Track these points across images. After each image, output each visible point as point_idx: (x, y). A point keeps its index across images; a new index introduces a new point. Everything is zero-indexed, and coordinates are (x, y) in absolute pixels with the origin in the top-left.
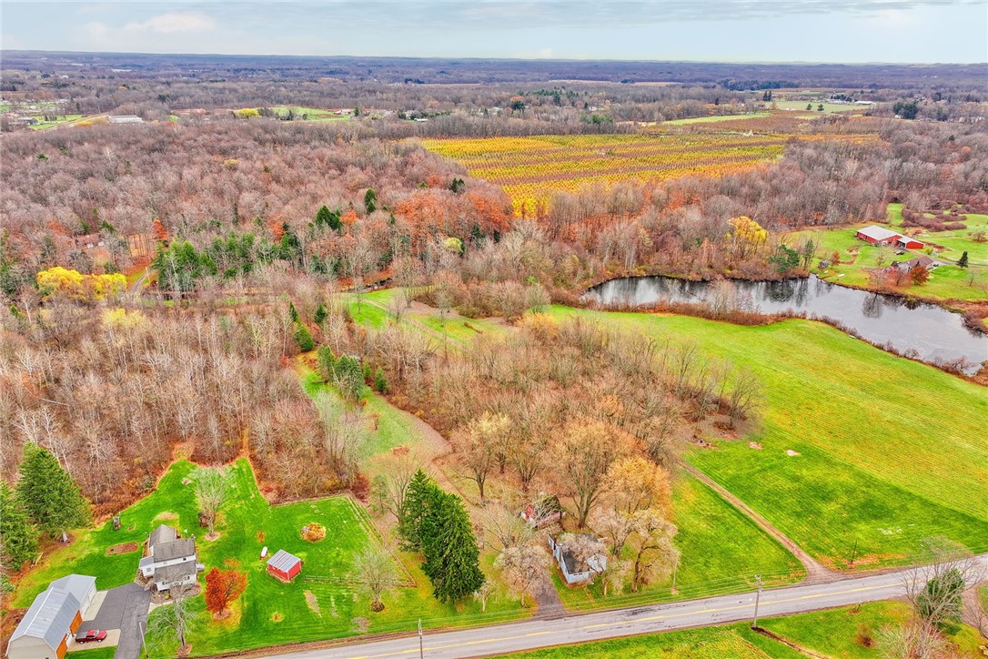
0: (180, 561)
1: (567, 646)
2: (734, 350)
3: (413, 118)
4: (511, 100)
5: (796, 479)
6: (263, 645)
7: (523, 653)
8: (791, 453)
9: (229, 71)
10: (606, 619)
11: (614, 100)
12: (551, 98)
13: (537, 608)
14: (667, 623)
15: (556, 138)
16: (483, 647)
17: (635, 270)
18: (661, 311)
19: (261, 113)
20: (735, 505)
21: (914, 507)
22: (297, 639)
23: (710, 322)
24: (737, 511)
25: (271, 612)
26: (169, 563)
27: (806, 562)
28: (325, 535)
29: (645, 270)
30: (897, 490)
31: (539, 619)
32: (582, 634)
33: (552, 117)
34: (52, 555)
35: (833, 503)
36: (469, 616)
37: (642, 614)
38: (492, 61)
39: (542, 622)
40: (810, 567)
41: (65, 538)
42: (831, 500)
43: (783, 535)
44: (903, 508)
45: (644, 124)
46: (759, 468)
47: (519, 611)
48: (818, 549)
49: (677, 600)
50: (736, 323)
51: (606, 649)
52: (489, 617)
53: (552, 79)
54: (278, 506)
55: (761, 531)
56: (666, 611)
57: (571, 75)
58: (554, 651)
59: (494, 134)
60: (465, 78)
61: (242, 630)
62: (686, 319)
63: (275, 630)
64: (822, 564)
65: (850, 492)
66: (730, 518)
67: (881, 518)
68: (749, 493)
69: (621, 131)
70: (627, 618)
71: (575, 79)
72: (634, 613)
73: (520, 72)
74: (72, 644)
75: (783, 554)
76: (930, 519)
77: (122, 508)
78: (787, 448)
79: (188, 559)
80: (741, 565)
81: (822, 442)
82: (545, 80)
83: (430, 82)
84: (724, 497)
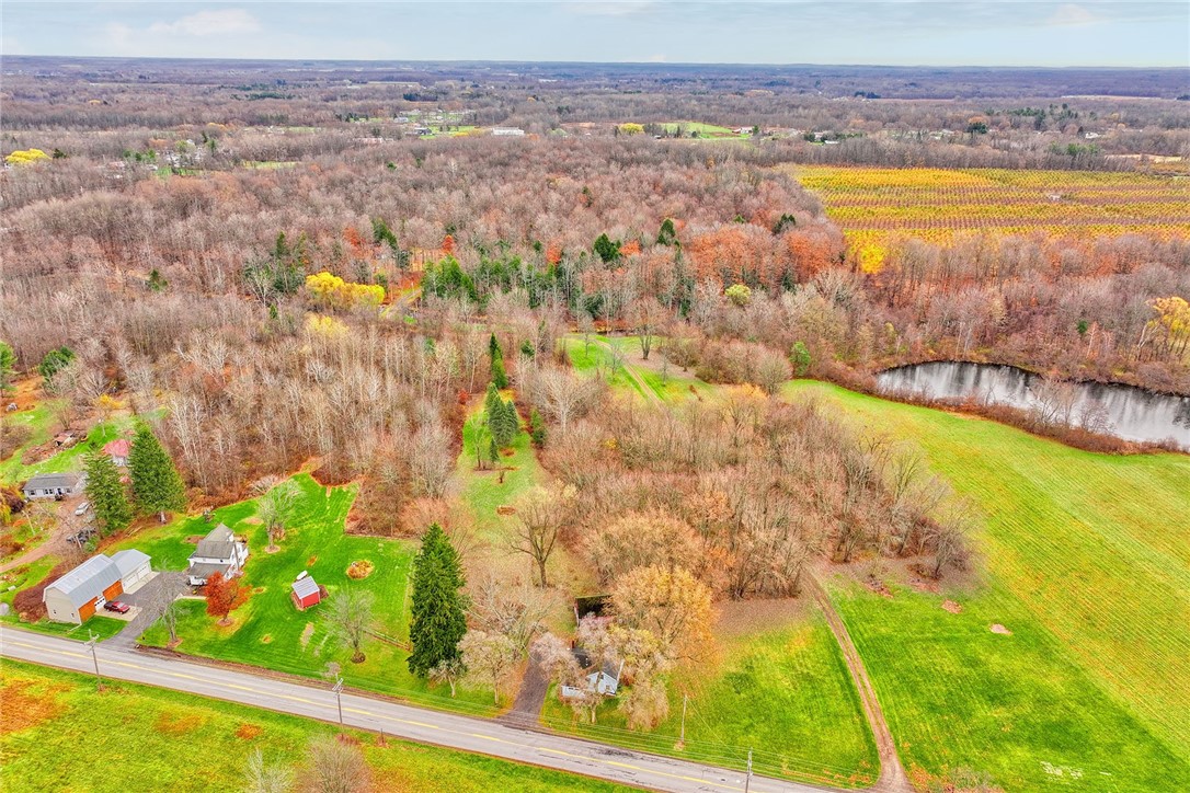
0: (218, 561)
1: (506, 761)
2: (1033, 479)
3: (823, 140)
4: (970, 120)
5: (973, 663)
6: (235, 659)
7: (455, 751)
8: (996, 629)
9: (656, 81)
10: (571, 749)
11: (1132, 123)
12: (1031, 119)
13: (508, 711)
14: (636, 777)
15: (998, 172)
16: (424, 732)
17: (968, 353)
18: (968, 411)
19: (647, 130)
20: (851, 672)
21: (1134, 752)
22: (267, 664)
23: (1031, 436)
24: (848, 679)
25: (266, 632)
26: (208, 561)
27: (888, 769)
28: (367, 575)
29: (986, 355)
30: (1128, 722)
31: (500, 723)
32: (532, 754)
33: (1014, 145)
34: (147, 531)
35: (1002, 709)
36: (434, 697)
37: (617, 757)
38: (993, 71)
39: (500, 726)
40: (888, 776)
41: (163, 519)
42: (1003, 704)
43: (886, 727)
44: (1115, 749)
45: (1158, 159)
46: (931, 635)
47: (487, 707)
48: (922, 759)
49: (675, 756)
50: (1071, 445)
51: (545, 779)
52: (453, 704)
53: (1068, 93)
54: (350, 537)
55: (859, 712)
56: (649, 763)
57: (1100, 89)
58: (489, 760)
59: (914, 165)
60: (937, 92)
61: (230, 641)
62: (997, 427)
63: (255, 650)
64: (909, 779)
65: (1044, 701)
66: (832, 682)
67: (1063, 750)
68: (887, 662)
69: (1111, 167)
70: (596, 755)
71: (1106, 94)
72: (609, 753)
73: (1024, 84)
74: (101, 610)
75: (865, 747)
76: (1145, 774)
77: (225, 504)
78: (996, 622)
79: (225, 562)
80: (794, 743)
81: (1060, 625)
82: (1055, 96)
83: (888, 96)
84: (845, 658)
